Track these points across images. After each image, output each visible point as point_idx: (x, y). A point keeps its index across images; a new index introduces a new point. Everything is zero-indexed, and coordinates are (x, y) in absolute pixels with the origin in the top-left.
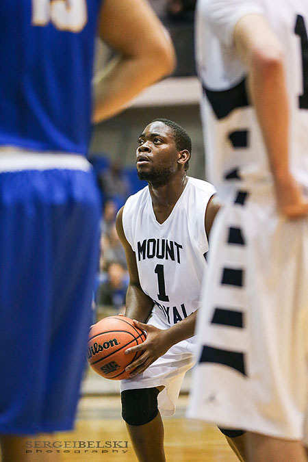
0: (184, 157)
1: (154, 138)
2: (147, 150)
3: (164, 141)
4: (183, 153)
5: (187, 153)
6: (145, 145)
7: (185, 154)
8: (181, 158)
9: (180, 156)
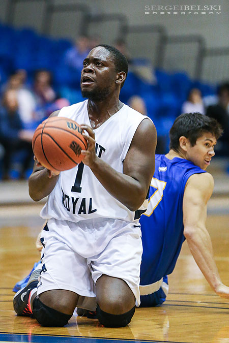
0: (121, 77)
1: (96, 62)
2: (90, 71)
3: (104, 64)
4: (121, 74)
5: (124, 74)
6: (89, 67)
7: (122, 76)
8: (119, 79)
9: (117, 77)
